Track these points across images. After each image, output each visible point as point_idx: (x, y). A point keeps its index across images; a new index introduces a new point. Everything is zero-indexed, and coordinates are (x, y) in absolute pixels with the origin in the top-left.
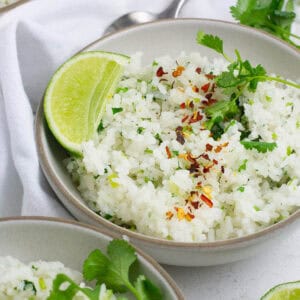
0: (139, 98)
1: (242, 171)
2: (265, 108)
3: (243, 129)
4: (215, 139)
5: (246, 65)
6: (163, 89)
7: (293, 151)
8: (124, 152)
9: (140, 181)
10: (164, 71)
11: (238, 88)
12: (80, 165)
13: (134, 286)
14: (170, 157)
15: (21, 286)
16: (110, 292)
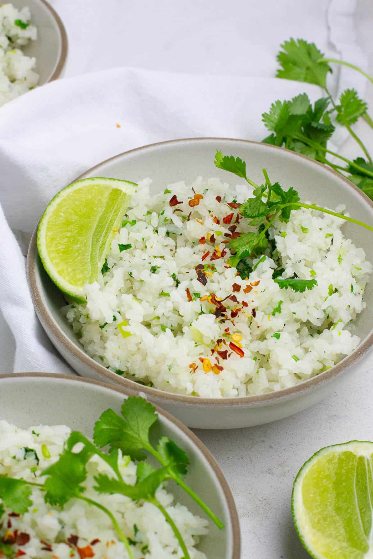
0: (149, 232)
1: (277, 314)
2: (300, 241)
3: (275, 266)
4: (243, 279)
5: (276, 188)
6: (177, 221)
7: (336, 290)
8: (135, 296)
9: (156, 329)
10: (179, 199)
11: (267, 218)
12: (84, 312)
13: (156, 450)
14: (190, 299)
15: (21, 454)
16: (127, 458)
